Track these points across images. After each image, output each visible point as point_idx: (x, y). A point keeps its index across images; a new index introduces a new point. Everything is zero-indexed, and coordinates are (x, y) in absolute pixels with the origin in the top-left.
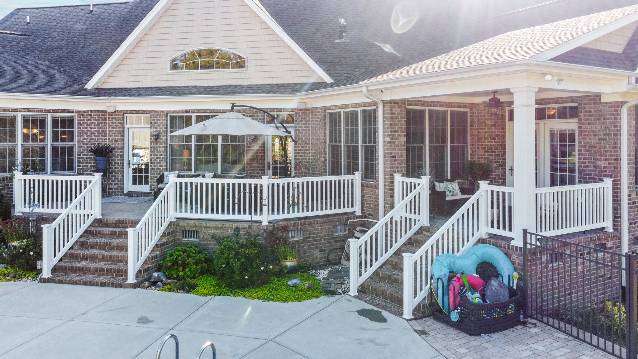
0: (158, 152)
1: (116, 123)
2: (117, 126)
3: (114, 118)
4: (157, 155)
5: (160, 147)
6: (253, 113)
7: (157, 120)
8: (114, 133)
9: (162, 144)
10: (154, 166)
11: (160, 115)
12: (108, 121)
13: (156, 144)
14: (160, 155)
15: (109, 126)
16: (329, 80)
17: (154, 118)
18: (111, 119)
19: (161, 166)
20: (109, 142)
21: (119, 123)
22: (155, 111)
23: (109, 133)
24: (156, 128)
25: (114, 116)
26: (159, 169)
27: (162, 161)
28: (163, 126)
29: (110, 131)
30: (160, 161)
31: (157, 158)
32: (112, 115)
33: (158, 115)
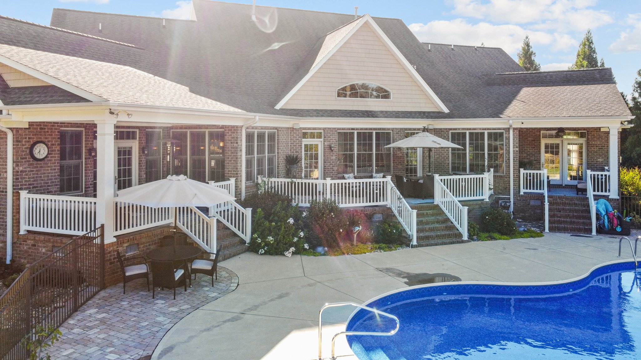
0: (331, 160)
1: (296, 137)
2: (298, 139)
3: (295, 133)
4: (330, 162)
5: (332, 156)
6: (398, 131)
7: (330, 135)
8: (295, 146)
9: (334, 154)
10: (328, 171)
11: (333, 131)
12: (289, 136)
13: (330, 154)
14: (333, 162)
15: (291, 139)
16: (446, 110)
17: (328, 133)
18: (292, 134)
19: (334, 170)
20: (290, 152)
21: (299, 137)
22: (329, 128)
23: (291, 146)
24: (329, 141)
25: (295, 132)
26: (332, 173)
27: (334, 166)
28: (335, 140)
29: (292, 144)
30: (332, 166)
31: (330, 164)
32: (293, 131)
33: (331, 131)
